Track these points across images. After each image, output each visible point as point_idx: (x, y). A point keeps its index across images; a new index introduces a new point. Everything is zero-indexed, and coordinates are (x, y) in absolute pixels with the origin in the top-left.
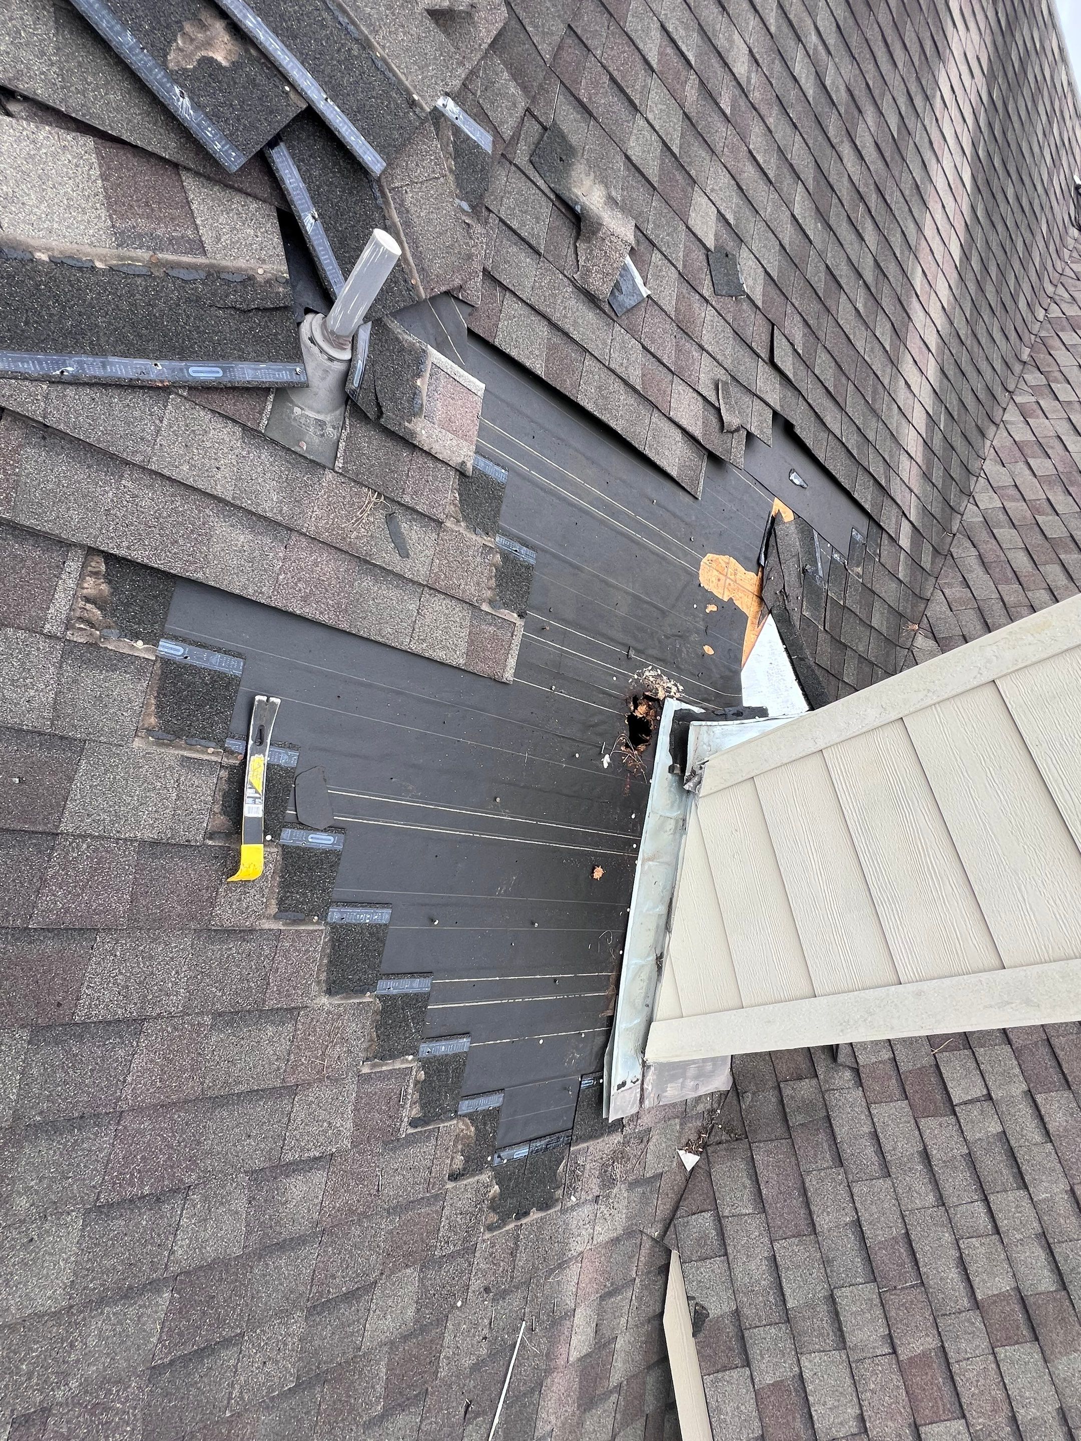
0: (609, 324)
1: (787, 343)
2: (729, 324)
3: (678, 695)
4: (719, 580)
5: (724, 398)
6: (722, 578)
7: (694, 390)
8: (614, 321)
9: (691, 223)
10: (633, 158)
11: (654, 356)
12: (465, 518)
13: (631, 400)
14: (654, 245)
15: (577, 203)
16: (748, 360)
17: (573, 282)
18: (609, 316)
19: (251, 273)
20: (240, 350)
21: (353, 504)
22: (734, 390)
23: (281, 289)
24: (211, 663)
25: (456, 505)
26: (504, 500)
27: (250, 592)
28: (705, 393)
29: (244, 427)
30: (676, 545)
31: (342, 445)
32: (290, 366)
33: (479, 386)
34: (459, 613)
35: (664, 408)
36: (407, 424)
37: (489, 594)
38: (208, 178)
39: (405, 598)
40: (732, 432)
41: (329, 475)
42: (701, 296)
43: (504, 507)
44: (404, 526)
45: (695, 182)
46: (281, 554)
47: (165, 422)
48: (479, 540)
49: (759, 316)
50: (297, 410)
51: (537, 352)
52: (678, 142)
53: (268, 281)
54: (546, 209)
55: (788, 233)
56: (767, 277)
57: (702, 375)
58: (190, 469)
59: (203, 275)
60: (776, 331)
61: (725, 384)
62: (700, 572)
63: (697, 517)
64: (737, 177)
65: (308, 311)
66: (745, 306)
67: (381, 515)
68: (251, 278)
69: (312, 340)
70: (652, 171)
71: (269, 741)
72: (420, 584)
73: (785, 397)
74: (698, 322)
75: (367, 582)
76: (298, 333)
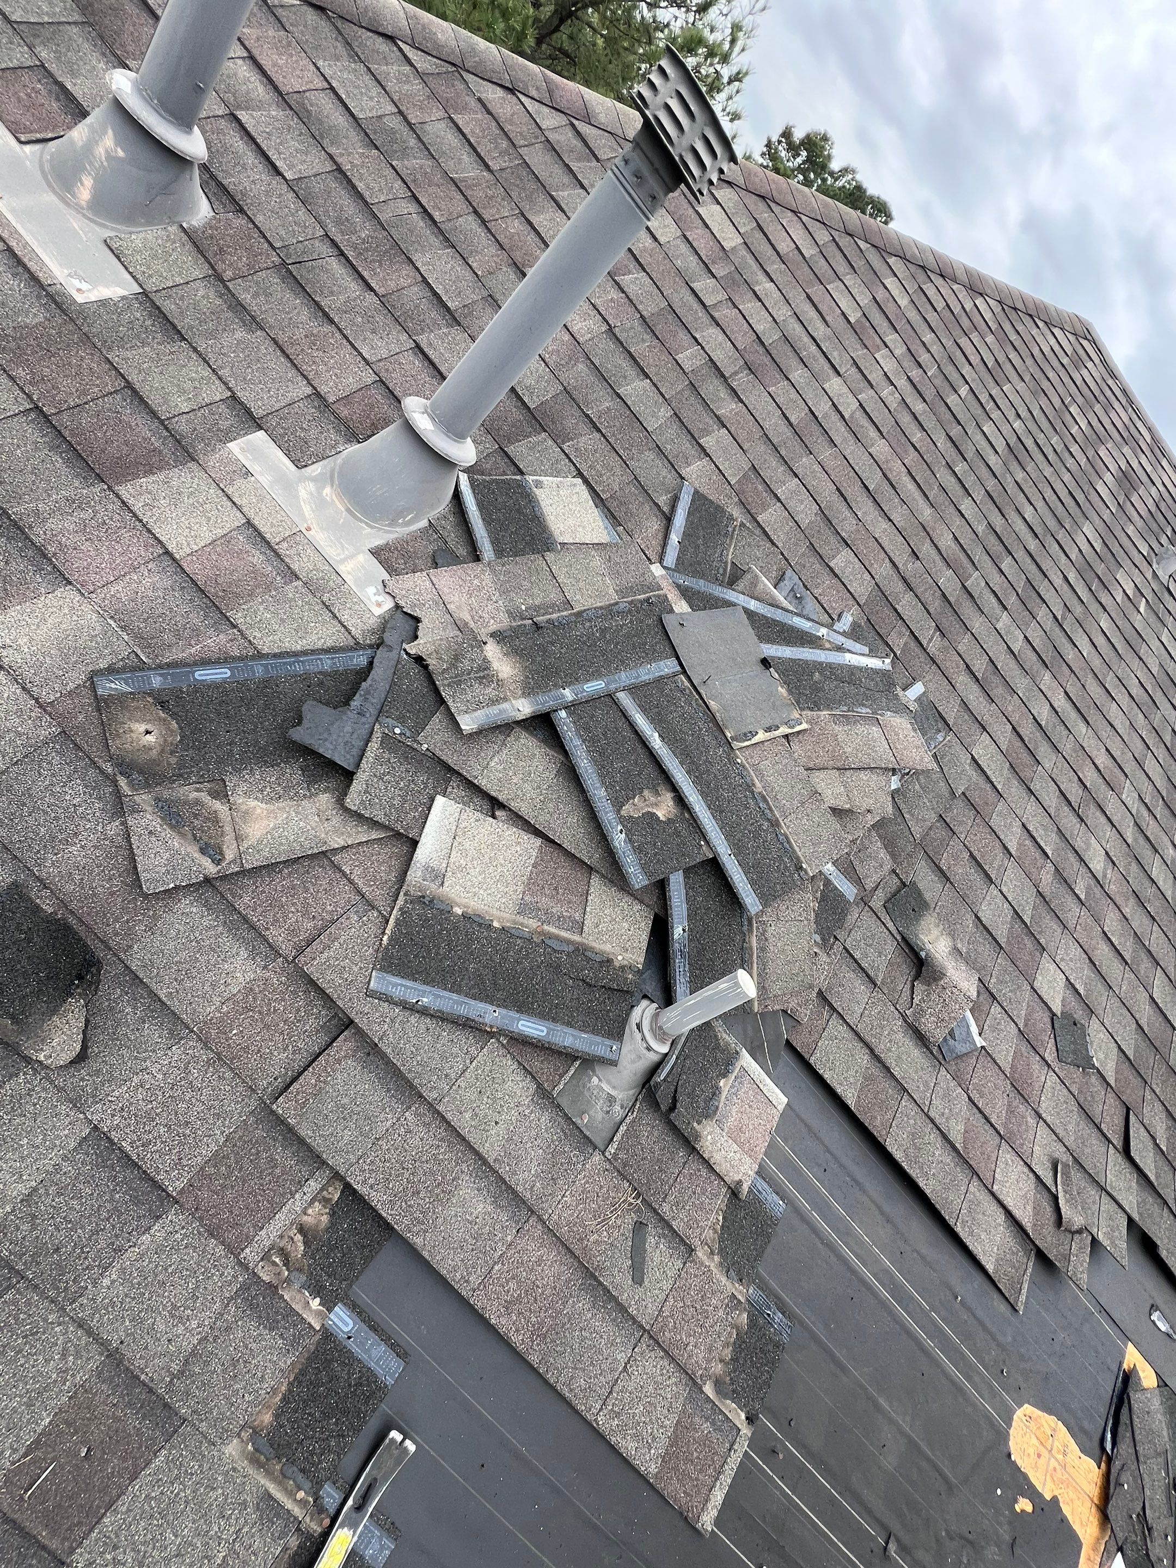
0: (935, 1066)
1: (1146, 1134)
2: (1074, 1096)
4: (1039, 1456)
5: (1063, 1184)
6: (1045, 1453)
7: (1026, 1163)
8: (941, 1064)
9: (1036, 985)
10: (983, 919)
11: (981, 1112)
12: (721, 1250)
13: (948, 1159)
14: (995, 998)
15: (922, 950)
16: (1095, 1141)
17: (904, 1017)
18: (936, 1058)
19: (611, 956)
20: (572, 1016)
21: (608, 1198)
22: (1076, 1175)
23: (630, 976)
24: (370, 1357)
25: (715, 1231)
26: (773, 1241)
27: (455, 1278)
28: (1040, 1173)
29: (539, 1086)
30: (980, 1375)
31: (623, 1128)
32: (608, 1042)
33: (781, 1100)
34: (673, 1387)
35: (987, 1176)
36: (695, 1125)
37: (717, 1368)
38: (611, 881)
39: (618, 1340)
40: (1073, 1233)
41: (597, 1158)
42: (1043, 1058)
43: (769, 1249)
44: (651, 1241)
45: (1044, 950)
46: (509, 1238)
47: (474, 1064)
48: (728, 1286)
49: (1111, 1095)
50: (595, 1080)
51: (852, 1080)
52: (1029, 913)
53: (622, 968)
54: (890, 947)
55: (1145, 1014)
56: (1121, 1055)
57: (1036, 1148)
58: (472, 1118)
59: (571, 948)
60: (1132, 1118)
61: (1066, 1166)
62: (1011, 1432)
63: (1014, 1340)
64: (1089, 952)
65: (645, 997)
66: (1094, 1079)
67: (631, 1218)
68: (609, 961)
69: (639, 1026)
70: (1001, 933)
71: (371, 1510)
72: (641, 1327)
73: (1144, 1201)
74: (1037, 1086)
75: (582, 1303)
76: (628, 1015)
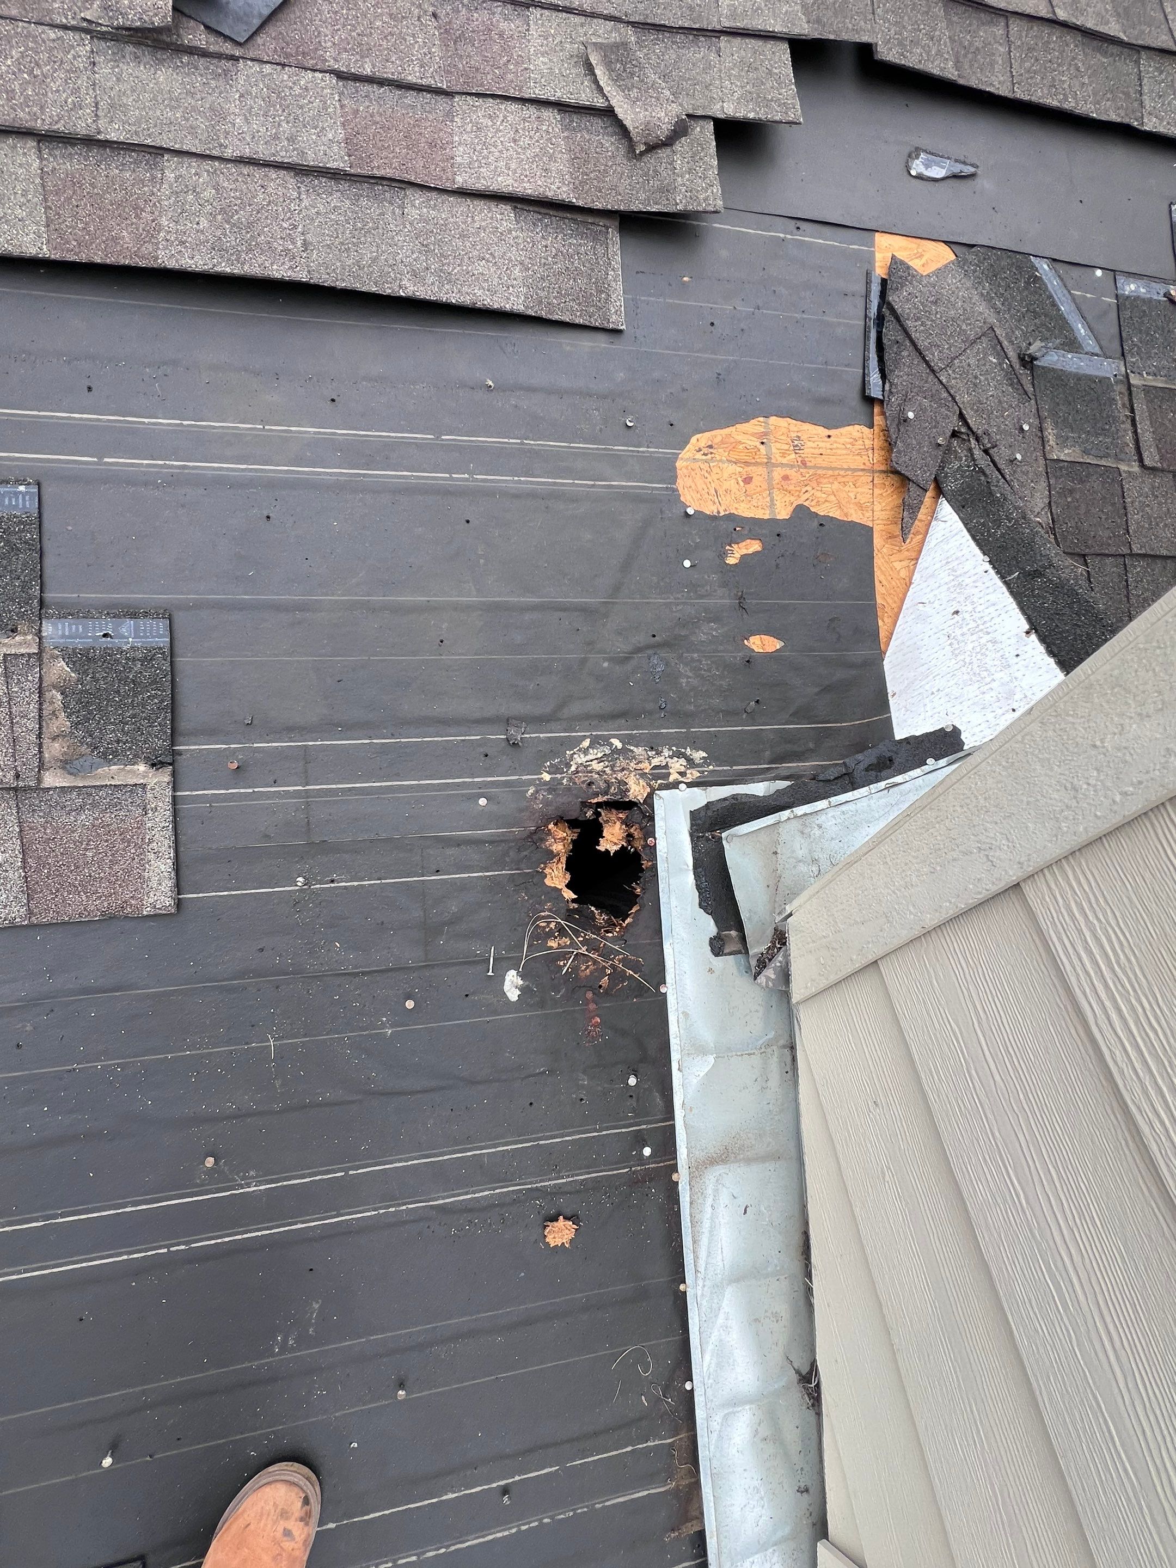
0: (221, 72)
3: (693, 775)
4: (748, 480)
6: (758, 473)
7: (523, 101)
8: (237, 58)
11: (381, 82)
22: (648, 49)
26: (47, 545)
28: (558, 96)
30: (584, 454)
35: (437, 175)
37: (55, 749)
40: (668, 143)
43: (49, 561)
57: (533, 60)
61: (614, 47)
62: (679, 484)
63: (630, 371)
